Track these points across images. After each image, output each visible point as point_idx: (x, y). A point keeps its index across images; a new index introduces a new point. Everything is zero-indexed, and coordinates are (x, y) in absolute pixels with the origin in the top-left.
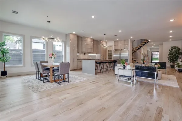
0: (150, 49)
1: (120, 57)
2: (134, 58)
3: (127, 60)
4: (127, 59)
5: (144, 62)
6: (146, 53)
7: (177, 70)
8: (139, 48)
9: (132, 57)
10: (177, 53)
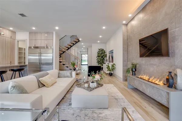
0: (80, 51)
1: (40, 60)
2: (61, 61)
3: (51, 64)
4: (52, 62)
5: (75, 67)
6: (76, 54)
7: (108, 74)
8: (69, 48)
9: (60, 59)
10: (103, 56)
